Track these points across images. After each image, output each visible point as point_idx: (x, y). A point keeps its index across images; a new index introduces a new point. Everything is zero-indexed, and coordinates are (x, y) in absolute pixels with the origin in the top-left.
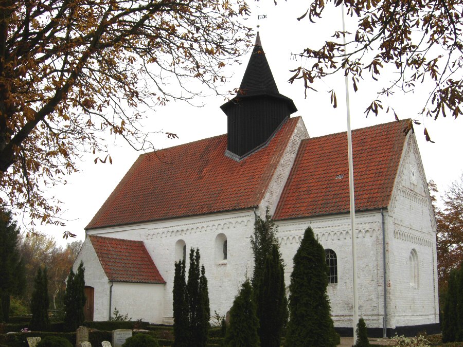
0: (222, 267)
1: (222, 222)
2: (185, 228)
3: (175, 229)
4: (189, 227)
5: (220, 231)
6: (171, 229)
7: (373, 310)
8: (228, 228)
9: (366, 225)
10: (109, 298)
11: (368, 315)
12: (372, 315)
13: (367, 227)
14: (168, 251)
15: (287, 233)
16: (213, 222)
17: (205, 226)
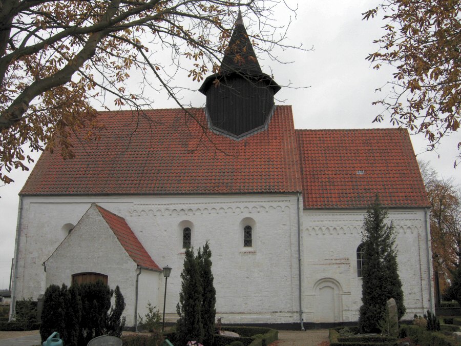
0: (250, 255)
1: (250, 205)
2: (194, 207)
3: (179, 207)
4: (202, 206)
5: (248, 215)
6: (172, 207)
7: (416, 303)
8: (259, 212)
9: (407, 221)
10: (135, 289)
11: (411, 308)
12: (415, 308)
13: (409, 223)
14: (165, 233)
15: (318, 223)
16: (237, 204)
17: (226, 208)
